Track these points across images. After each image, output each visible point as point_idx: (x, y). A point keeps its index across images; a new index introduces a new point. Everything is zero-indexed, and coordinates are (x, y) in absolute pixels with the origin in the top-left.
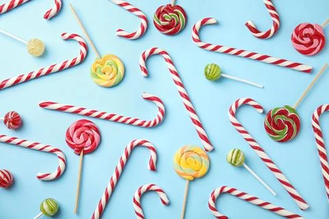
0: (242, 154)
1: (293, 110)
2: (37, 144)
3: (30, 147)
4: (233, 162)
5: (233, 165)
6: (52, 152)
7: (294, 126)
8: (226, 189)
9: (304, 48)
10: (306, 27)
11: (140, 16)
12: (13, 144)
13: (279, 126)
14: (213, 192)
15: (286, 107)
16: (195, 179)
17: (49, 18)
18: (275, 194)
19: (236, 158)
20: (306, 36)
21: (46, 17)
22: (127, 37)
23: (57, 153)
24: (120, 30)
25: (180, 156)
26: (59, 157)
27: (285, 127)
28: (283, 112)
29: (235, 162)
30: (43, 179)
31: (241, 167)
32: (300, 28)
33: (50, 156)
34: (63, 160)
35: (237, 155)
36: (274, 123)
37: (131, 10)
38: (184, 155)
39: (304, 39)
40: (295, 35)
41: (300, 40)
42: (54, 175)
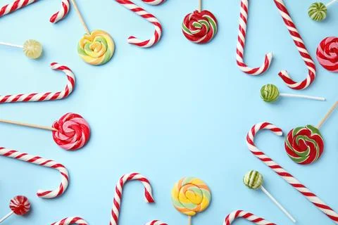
0: (260, 176)
1: (317, 131)
2: (38, 158)
3: (31, 161)
4: (250, 185)
5: (251, 188)
6: (54, 167)
7: (317, 148)
8: (242, 214)
9: (331, 64)
10: (332, 41)
11: (154, 23)
12: (12, 158)
13: (301, 147)
14: (228, 217)
15: (309, 126)
16: (197, 213)
17: (55, 21)
18: (294, 221)
19: (254, 180)
20: (333, 50)
21: (52, 20)
22: (140, 45)
23: (60, 168)
24: (132, 37)
25: (177, 190)
26: (62, 173)
27: (307, 148)
28: (305, 132)
29: (253, 185)
30: (44, 196)
31: (258, 190)
32: (327, 41)
33: (52, 171)
34: (66, 176)
35: (255, 177)
36: (295, 144)
37: (144, 16)
38: (182, 189)
39: (331, 53)
40: (320, 49)
41: (326, 55)
42: (55, 192)
